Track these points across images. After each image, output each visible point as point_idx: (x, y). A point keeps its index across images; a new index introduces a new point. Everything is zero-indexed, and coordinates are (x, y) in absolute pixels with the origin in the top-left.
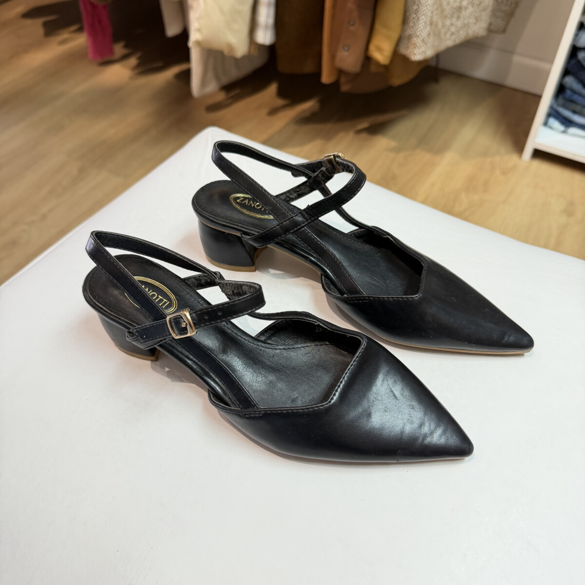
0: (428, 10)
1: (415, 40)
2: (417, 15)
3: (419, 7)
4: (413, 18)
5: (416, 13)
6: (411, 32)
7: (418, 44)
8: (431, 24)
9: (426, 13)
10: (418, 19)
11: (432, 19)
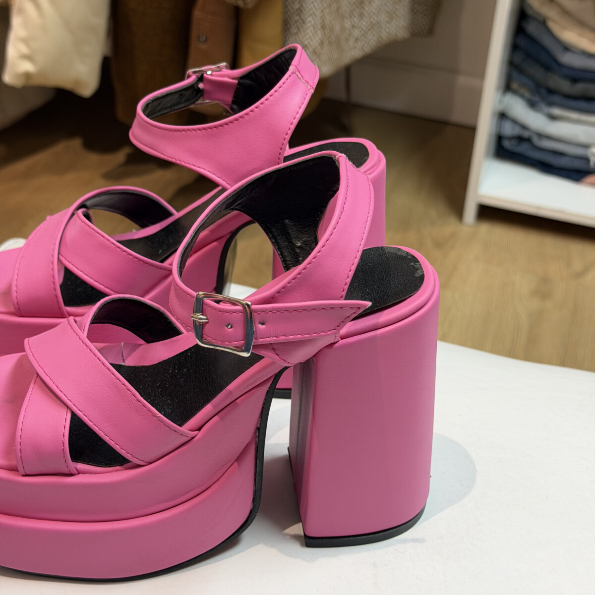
0: (316, 9)
2: (300, 17)
5: (299, 14)
8: (323, 27)
9: (314, 12)
11: (323, 21)
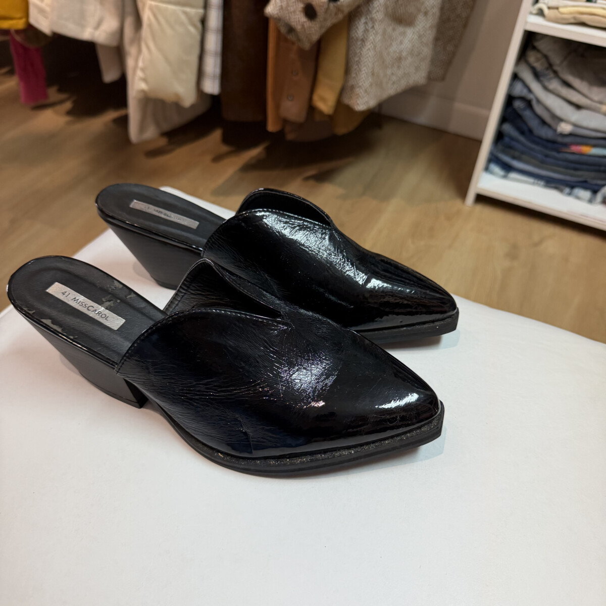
0: (369, 62)
1: (357, 90)
2: (358, 66)
3: (360, 59)
4: (355, 69)
5: (357, 65)
6: (353, 83)
7: (360, 94)
8: (373, 74)
9: (367, 64)
10: (360, 70)
11: (373, 70)
